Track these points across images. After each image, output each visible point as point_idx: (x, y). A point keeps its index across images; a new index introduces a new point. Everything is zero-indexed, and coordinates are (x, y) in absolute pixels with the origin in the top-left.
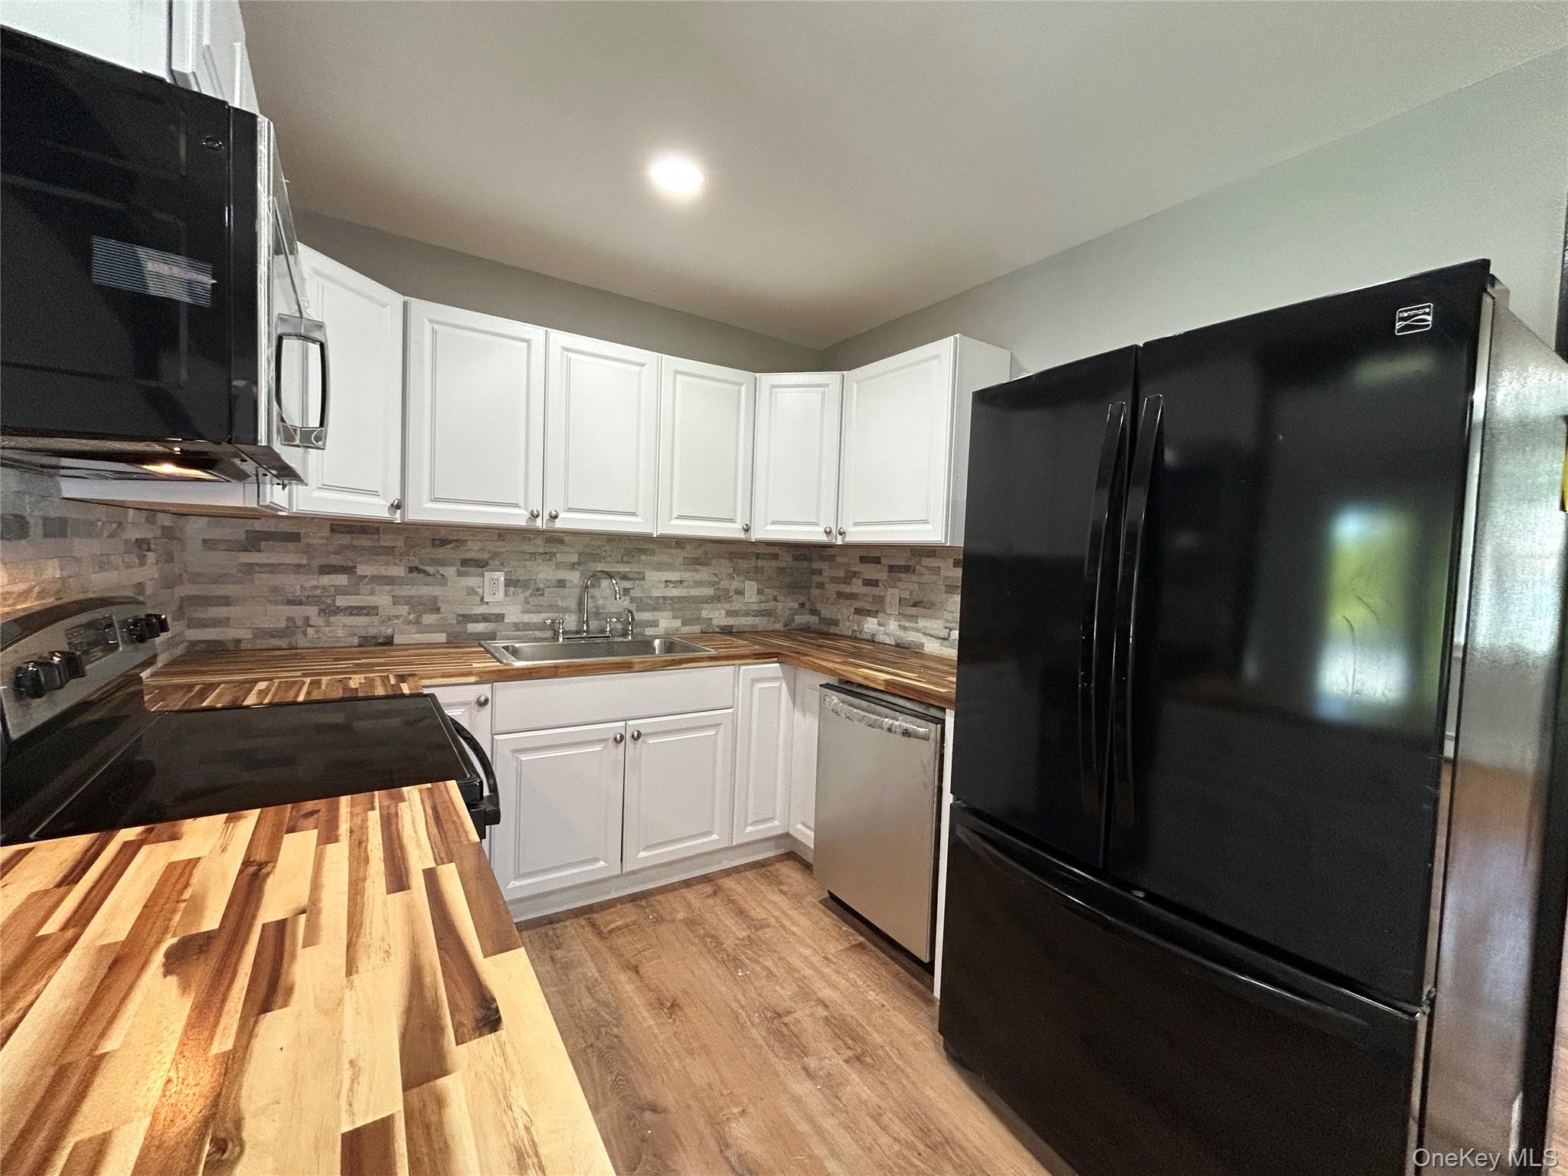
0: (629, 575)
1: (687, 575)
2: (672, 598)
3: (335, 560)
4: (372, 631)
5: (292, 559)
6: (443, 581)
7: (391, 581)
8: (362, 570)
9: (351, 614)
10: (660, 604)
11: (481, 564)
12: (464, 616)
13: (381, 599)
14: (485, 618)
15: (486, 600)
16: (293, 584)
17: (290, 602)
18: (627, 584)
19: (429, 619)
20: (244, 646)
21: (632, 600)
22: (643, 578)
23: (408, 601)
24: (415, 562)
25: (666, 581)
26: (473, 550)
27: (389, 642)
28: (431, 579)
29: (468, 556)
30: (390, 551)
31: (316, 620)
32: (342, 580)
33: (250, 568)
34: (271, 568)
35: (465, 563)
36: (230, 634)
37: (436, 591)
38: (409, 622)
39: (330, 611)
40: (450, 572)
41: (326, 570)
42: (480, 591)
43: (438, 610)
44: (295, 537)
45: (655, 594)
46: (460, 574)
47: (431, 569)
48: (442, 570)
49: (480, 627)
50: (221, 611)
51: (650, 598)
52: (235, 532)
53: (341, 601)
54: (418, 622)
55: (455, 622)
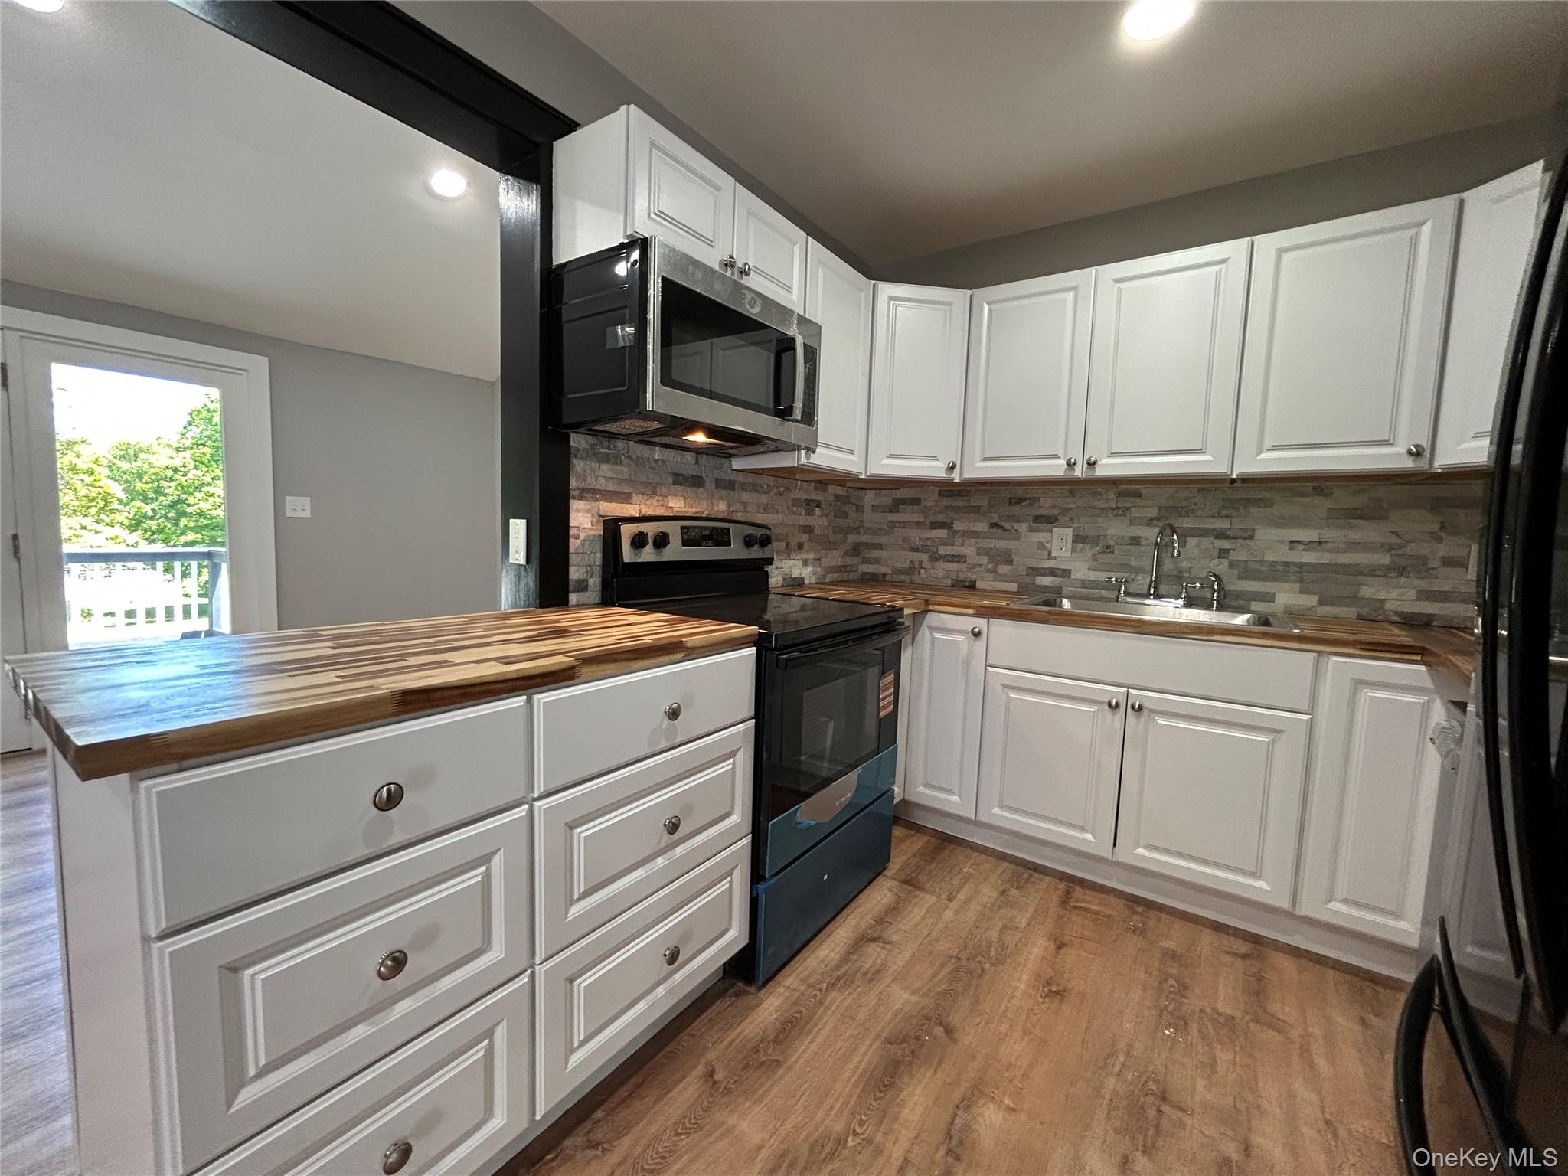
0: (1229, 533)
1: (1328, 534)
2: (1301, 565)
3: (940, 518)
4: (962, 576)
5: (915, 518)
6: (1017, 536)
7: (976, 535)
8: (957, 526)
9: (948, 561)
10: (1277, 572)
11: (1051, 521)
12: (1032, 568)
13: (968, 550)
14: (1052, 572)
15: (1053, 555)
16: (915, 535)
17: (913, 550)
18: (1225, 544)
19: (1004, 569)
20: (888, 578)
21: (1231, 565)
22: (1251, 537)
23: (988, 552)
24: (995, 519)
25: (1292, 542)
26: (1045, 506)
27: (972, 586)
28: (1007, 533)
29: (1040, 512)
30: (977, 510)
31: (927, 564)
32: (943, 533)
33: (893, 524)
34: (904, 524)
35: (1037, 519)
36: (882, 569)
37: (1012, 545)
38: (988, 571)
39: (935, 558)
40: (1023, 527)
41: (934, 526)
42: (1048, 545)
43: (1011, 562)
44: (916, 501)
45: (1270, 557)
46: (1031, 530)
47: (1007, 525)
48: (1016, 526)
49: (1046, 581)
50: (875, 554)
51: (1262, 562)
52: (886, 498)
53: (943, 550)
54: (995, 571)
55: (1025, 573)
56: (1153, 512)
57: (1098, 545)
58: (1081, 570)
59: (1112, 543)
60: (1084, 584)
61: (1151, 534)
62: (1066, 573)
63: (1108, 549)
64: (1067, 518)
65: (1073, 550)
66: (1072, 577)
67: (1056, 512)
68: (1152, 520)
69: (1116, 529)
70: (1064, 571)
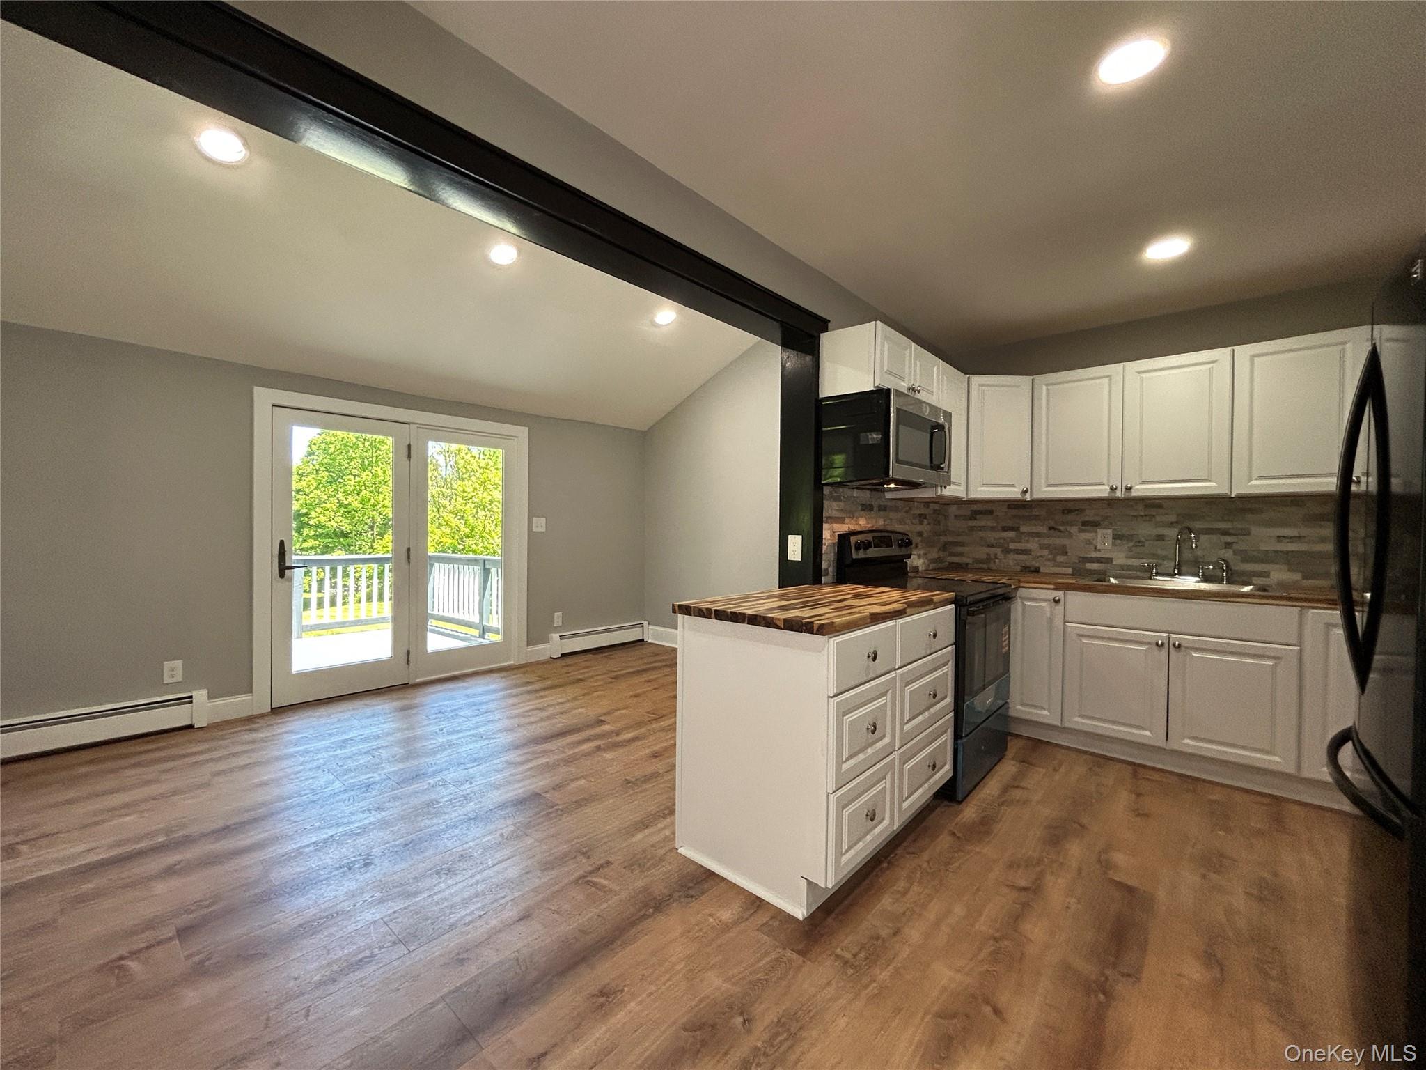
0: (1232, 531)
1: (1305, 531)
2: (1287, 552)
3: (1010, 524)
4: (1028, 564)
5: (989, 524)
6: (1070, 535)
7: (1038, 535)
8: (1023, 529)
9: (1017, 553)
10: (1268, 558)
11: (1095, 525)
12: (1083, 558)
13: (1032, 545)
14: (1098, 560)
15: (1098, 548)
16: (992, 536)
17: (989, 546)
18: (1229, 539)
19: (1060, 559)
20: (969, 566)
21: (1235, 553)
22: (1249, 534)
23: (1048, 547)
24: (1052, 524)
25: (1278, 537)
26: (1090, 515)
27: (1037, 571)
28: (1062, 534)
29: (1087, 519)
30: (1037, 518)
31: (1000, 555)
32: (1011, 534)
33: (972, 528)
34: (982, 528)
35: (1084, 524)
36: (965, 560)
37: (1066, 541)
38: (1049, 560)
39: (1006, 551)
40: (1074, 530)
41: (1005, 529)
42: (1094, 542)
43: (1066, 553)
44: (991, 512)
45: (1263, 547)
46: (1081, 531)
47: (1061, 528)
48: (1068, 528)
49: (1095, 566)
50: (960, 549)
51: (1258, 551)
52: (966, 511)
53: (1012, 546)
54: (1054, 559)
55: (1077, 561)
56: (1173, 518)
57: (1132, 541)
58: (1120, 558)
59: (1143, 539)
60: (1122, 567)
61: (1173, 533)
62: (1109, 561)
63: (1140, 543)
64: (1106, 523)
65: (1114, 544)
66: (1114, 563)
67: (1098, 519)
68: (1172, 523)
69: (1145, 530)
70: (1108, 558)
